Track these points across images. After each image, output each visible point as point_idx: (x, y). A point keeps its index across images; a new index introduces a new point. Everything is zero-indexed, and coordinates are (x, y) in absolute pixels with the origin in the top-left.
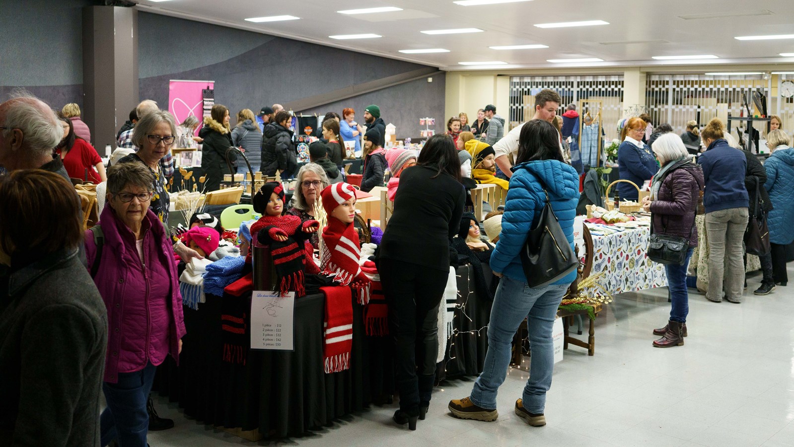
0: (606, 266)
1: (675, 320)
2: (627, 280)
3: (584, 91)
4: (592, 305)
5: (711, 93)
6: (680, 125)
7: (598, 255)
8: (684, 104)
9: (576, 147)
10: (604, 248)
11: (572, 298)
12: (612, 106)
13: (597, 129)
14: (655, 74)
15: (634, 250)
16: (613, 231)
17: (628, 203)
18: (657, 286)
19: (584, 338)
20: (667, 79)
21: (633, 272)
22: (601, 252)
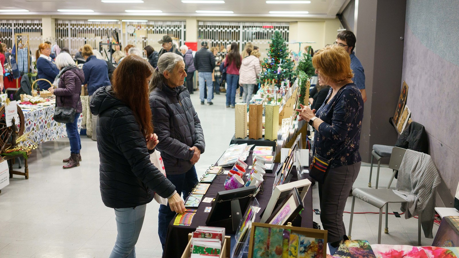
0: (33, 128)
1: (74, 153)
2: (46, 135)
3: (19, 29)
4: (25, 151)
5: (91, 31)
6: (76, 48)
7: (28, 122)
8: (77, 37)
9: (14, 62)
10: (31, 118)
11: (13, 148)
12: (36, 38)
13: (27, 51)
14: (60, 20)
15: (50, 118)
16: (36, 108)
17: (44, 92)
18: (64, 136)
19: (22, 170)
20: (67, 22)
21: (50, 130)
22: (30, 120)
